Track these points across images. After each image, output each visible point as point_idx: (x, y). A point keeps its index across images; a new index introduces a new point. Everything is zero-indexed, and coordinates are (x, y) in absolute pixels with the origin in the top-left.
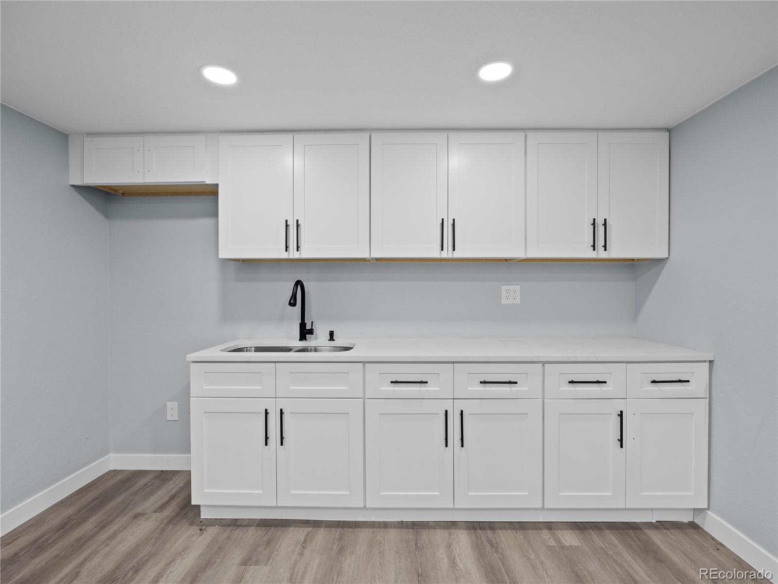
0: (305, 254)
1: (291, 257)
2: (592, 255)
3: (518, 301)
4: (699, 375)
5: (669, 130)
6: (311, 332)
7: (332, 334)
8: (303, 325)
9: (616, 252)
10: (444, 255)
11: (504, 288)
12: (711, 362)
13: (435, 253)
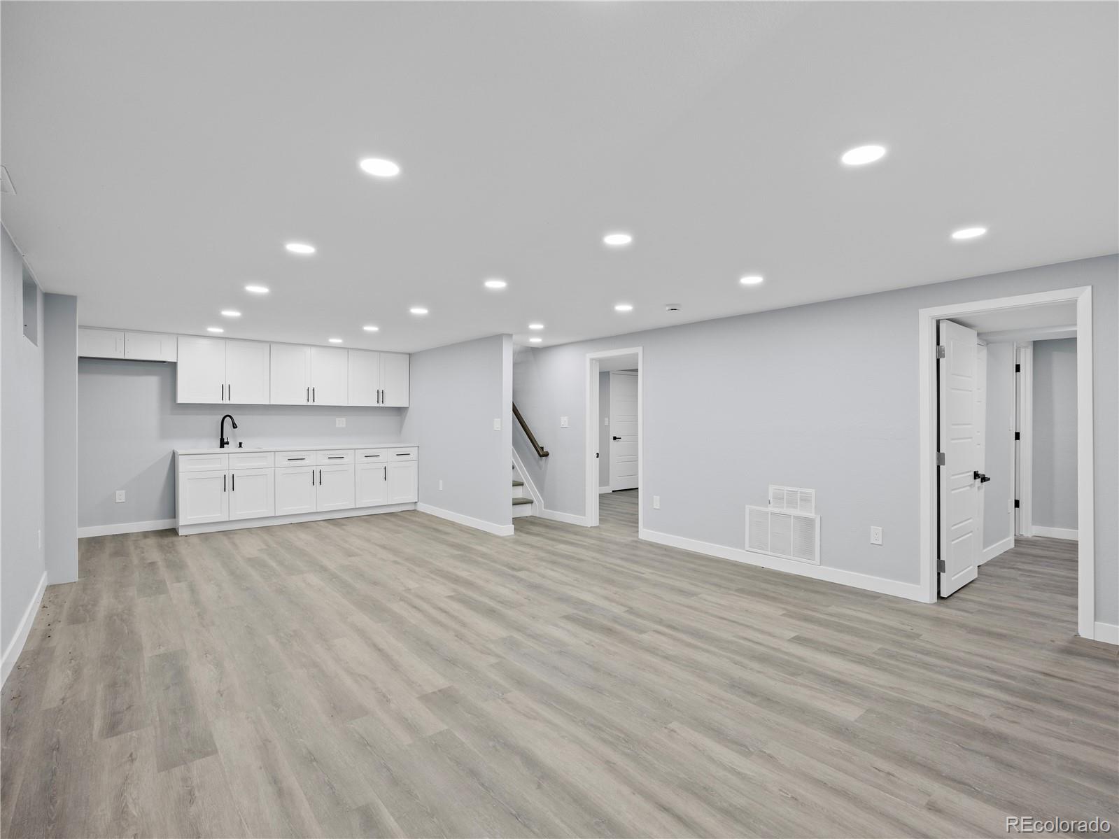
0: (232, 402)
1: (224, 403)
2: (378, 405)
3: (344, 426)
4: (414, 452)
5: (409, 354)
6: (227, 443)
7: (240, 444)
8: (222, 439)
9: (387, 404)
10: (309, 404)
11: (337, 419)
12: (418, 447)
13: (304, 403)
